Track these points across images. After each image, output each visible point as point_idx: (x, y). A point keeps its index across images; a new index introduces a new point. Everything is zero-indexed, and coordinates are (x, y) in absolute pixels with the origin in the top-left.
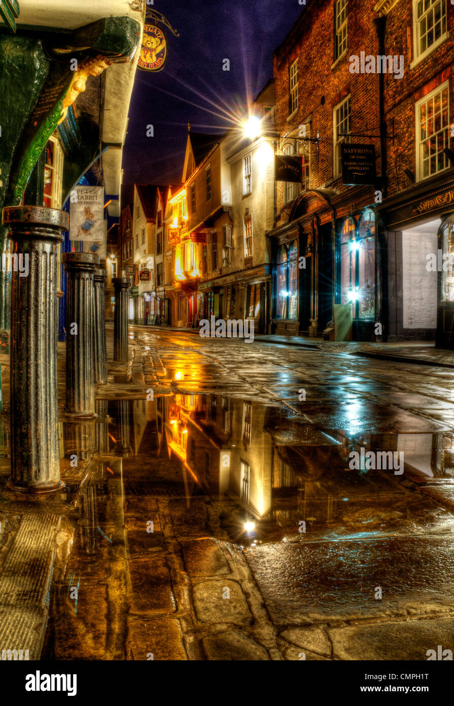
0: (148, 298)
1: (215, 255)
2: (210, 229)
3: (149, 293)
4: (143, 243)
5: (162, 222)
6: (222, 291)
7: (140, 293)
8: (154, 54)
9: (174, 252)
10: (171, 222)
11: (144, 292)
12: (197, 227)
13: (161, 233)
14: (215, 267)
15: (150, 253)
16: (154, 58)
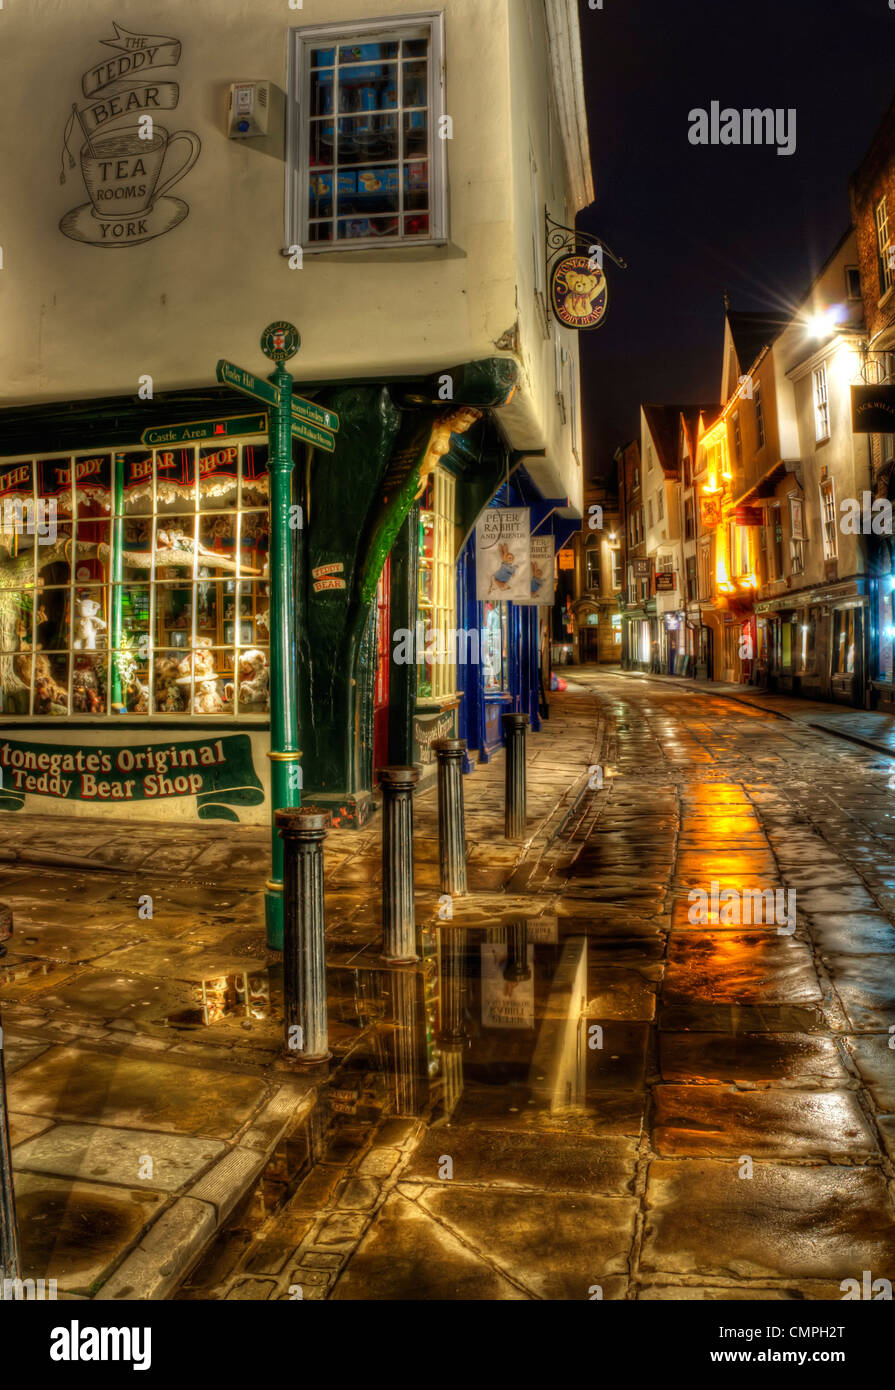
0: (673, 623)
1: (780, 549)
2: (769, 500)
3: (674, 613)
4: (661, 517)
5: (692, 478)
6: (794, 618)
7: (658, 614)
8: (588, 301)
9: (713, 538)
10: (705, 481)
11: (666, 613)
12: (747, 494)
13: (691, 499)
14: (780, 572)
15: (672, 537)
16: (589, 309)
